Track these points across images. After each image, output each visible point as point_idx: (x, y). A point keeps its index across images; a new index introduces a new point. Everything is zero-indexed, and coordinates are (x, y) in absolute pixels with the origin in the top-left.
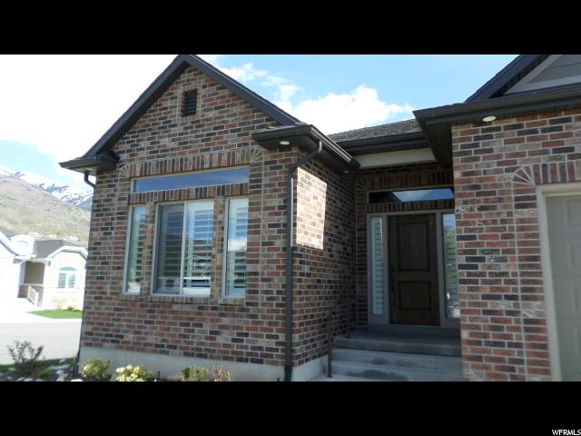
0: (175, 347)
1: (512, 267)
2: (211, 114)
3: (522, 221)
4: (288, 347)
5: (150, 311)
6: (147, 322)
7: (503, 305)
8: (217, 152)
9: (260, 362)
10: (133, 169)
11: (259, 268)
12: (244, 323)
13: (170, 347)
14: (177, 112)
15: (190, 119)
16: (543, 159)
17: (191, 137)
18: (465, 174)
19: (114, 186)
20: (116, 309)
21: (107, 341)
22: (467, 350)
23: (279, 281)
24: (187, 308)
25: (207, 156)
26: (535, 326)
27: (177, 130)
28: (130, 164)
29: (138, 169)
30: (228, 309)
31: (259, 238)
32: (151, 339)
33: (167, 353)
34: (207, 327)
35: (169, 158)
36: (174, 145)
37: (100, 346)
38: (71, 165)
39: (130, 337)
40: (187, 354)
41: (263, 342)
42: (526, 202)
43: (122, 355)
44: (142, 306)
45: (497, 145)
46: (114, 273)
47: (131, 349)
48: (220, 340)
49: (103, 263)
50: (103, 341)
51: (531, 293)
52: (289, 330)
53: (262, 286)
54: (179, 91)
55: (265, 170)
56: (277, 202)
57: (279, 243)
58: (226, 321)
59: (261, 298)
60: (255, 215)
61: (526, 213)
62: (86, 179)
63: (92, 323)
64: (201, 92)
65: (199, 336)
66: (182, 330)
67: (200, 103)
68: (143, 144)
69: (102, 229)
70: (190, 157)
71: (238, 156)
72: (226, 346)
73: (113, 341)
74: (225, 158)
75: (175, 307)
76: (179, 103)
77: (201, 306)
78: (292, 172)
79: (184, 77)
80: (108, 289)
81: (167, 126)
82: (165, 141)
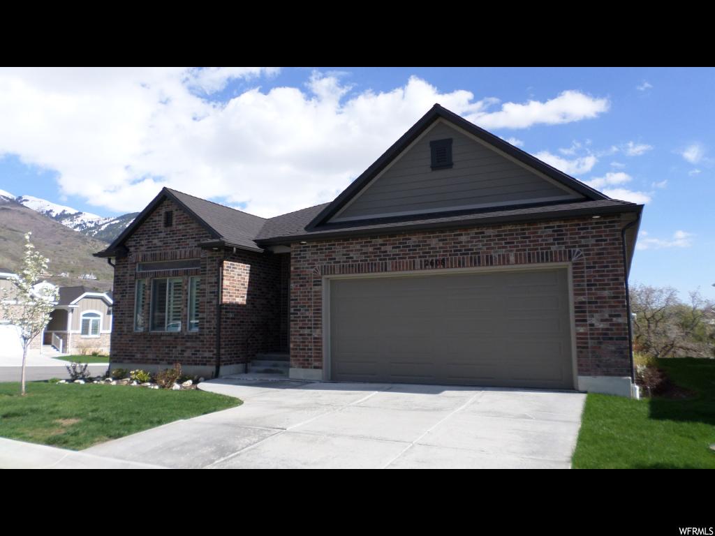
0: (163, 360)
1: (310, 314)
2: (181, 227)
3: (315, 292)
4: (218, 355)
5: (149, 341)
6: (147, 347)
7: (306, 331)
8: (183, 250)
9: (205, 364)
10: (137, 257)
11: (205, 315)
12: (198, 345)
13: (161, 360)
14: (162, 224)
15: (169, 229)
16: (325, 263)
17: (170, 240)
18: (295, 269)
19: (126, 267)
20: (130, 341)
21: (125, 359)
22: (292, 352)
23: (214, 322)
24: (169, 338)
25: (178, 251)
26: (318, 340)
27: (162, 235)
28: (136, 255)
29: (140, 257)
30: (190, 337)
31: (206, 299)
32: (150, 356)
33: (158, 363)
34: (179, 348)
35: (157, 252)
36: (160, 244)
37: (121, 362)
38: (100, 255)
39: (138, 356)
41: (207, 354)
42: (318, 283)
43: (133, 365)
44: (145, 338)
45: (308, 255)
46: (128, 319)
48: (186, 354)
49: (122, 314)
50: (124, 359)
51: (317, 325)
52: (219, 347)
53: (207, 325)
54: (163, 211)
55: (208, 261)
56: (214, 280)
57: (214, 302)
58: (189, 344)
59: (206, 331)
61: (317, 288)
62: (109, 262)
63: (117, 349)
64: (175, 213)
65: (175, 353)
66: (167, 350)
67: (174, 219)
68: (143, 242)
69: (121, 293)
70: (169, 252)
71: (195, 253)
72: (189, 357)
73: (129, 359)
74: (188, 253)
75: (162, 338)
76: (162, 218)
77: (176, 337)
78: (221, 264)
79: (166, 203)
80: (125, 329)
81: (157, 232)
82: (156, 241)
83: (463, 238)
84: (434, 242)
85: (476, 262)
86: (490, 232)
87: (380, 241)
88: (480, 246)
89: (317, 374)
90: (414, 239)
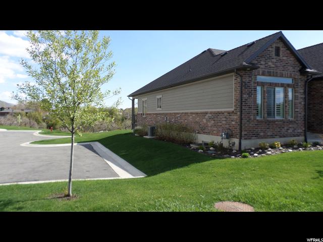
0: (277, 135)
2: (285, 58)
5: (268, 125)
6: (268, 128)
9: (299, 136)
10: (259, 72)
11: (298, 110)
12: (295, 126)
13: (275, 135)
14: (274, 53)
15: (278, 58)
17: (278, 64)
19: (251, 77)
20: (256, 125)
21: (253, 136)
23: (303, 114)
24: (280, 123)
25: (284, 73)
27: (274, 60)
29: (261, 72)
30: (291, 122)
31: (298, 101)
32: (269, 134)
33: (274, 137)
34: (286, 128)
35: (272, 71)
36: (273, 66)
37: (250, 139)
39: (262, 134)
40: (281, 137)
41: (300, 131)
44: (266, 123)
47: (263, 138)
48: (289, 131)
49: (249, 108)
50: (251, 137)
53: (299, 115)
55: (299, 81)
57: (303, 103)
58: (291, 126)
59: (299, 118)
60: (297, 94)
63: (247, 131)
64: (281, 49)
65: (284, 131)
66: (279, 129)
67: (281, 53)
68: (262, 62)
69: (248, 94)
70: (279, 72)
71: (293, 75)
72: (291, 133)
73: (256, 136)
74: (289, 74)
75: (277, 123)
76: (274, 50)
78: (306, 83)
80: (252, 117)
81: (270, 58)
82: (270, 63)
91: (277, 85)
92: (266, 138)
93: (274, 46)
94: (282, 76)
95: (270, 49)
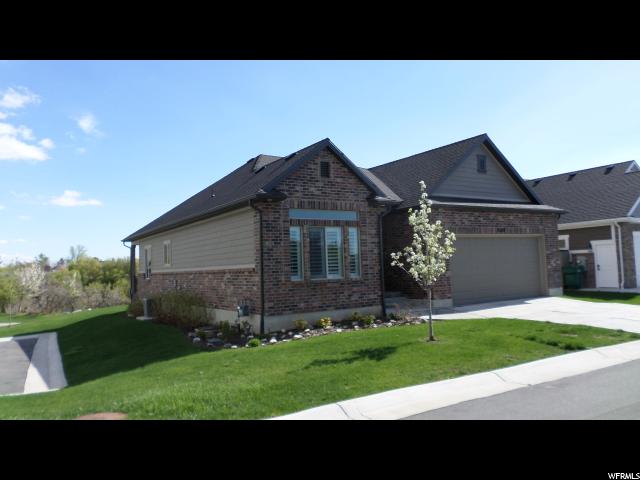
0: (329, 306)
2: (339, 180)
5: (314, 289)
6: (313, 295)
8: (343, 202)
9: (371, 305)
10: (292, 203)
11: (368, 262)
12: (364, 288)
13: (327, 306)
14: (319, 172)
15: (327, 179)
16: (450, 225)
17: (328, 190)
19: (278, 212)
20: (290, 290)
21: (285, 310)
22: (434, 289)
23: (377, 269)
24: (335, 285)
25: (339, 203)
26: (449, 279)
27: (320, 184)
28: (289, 201)
29: (296, 203)
30: (356, 282)
31: (367, 249)
32: (315, 304)
33: (325, 310)
34: (346, 293)
35: (316, 200)
36: (318, 193)
37: (280, 314)
39: (302, 305)
40: (337, 308)
41: (372, 296)
44: (308, 286)
45: (441, 218)
47: (304, 312)
48: (353, 299)
49: (277, 262)
50: (283, 310)
53: (370, 271)
55: (367, 215)
56: (373, 232)
57: (376, 251)
58: (355, 289)
59: (370, 276)
60: (364, 237)
63: (273, 301)
64: (332, 165)
65: (343, 298)
66: (333, 296)
67: (332, 172)
68: (297, 188)
69: (273, 240)
70: (330, 202)
71: (355, 206)
72: (357, 301)
73: (290, 310)
74: (348, 206)
75: (329, 285)
80: (283, 279)
81: (313, 180)
82: (312, 189)
83: (511, 218)
84: (500, 218)
85: (516, 232)
86: (520, 215)
87: (477, 214)
88: (517, 222)
89: (448, 302)
90: (492, 215)
91: (326, 223)
92: (309, 312)
93: (319, 161)
94: (335, 208)
95: (313, 167)
